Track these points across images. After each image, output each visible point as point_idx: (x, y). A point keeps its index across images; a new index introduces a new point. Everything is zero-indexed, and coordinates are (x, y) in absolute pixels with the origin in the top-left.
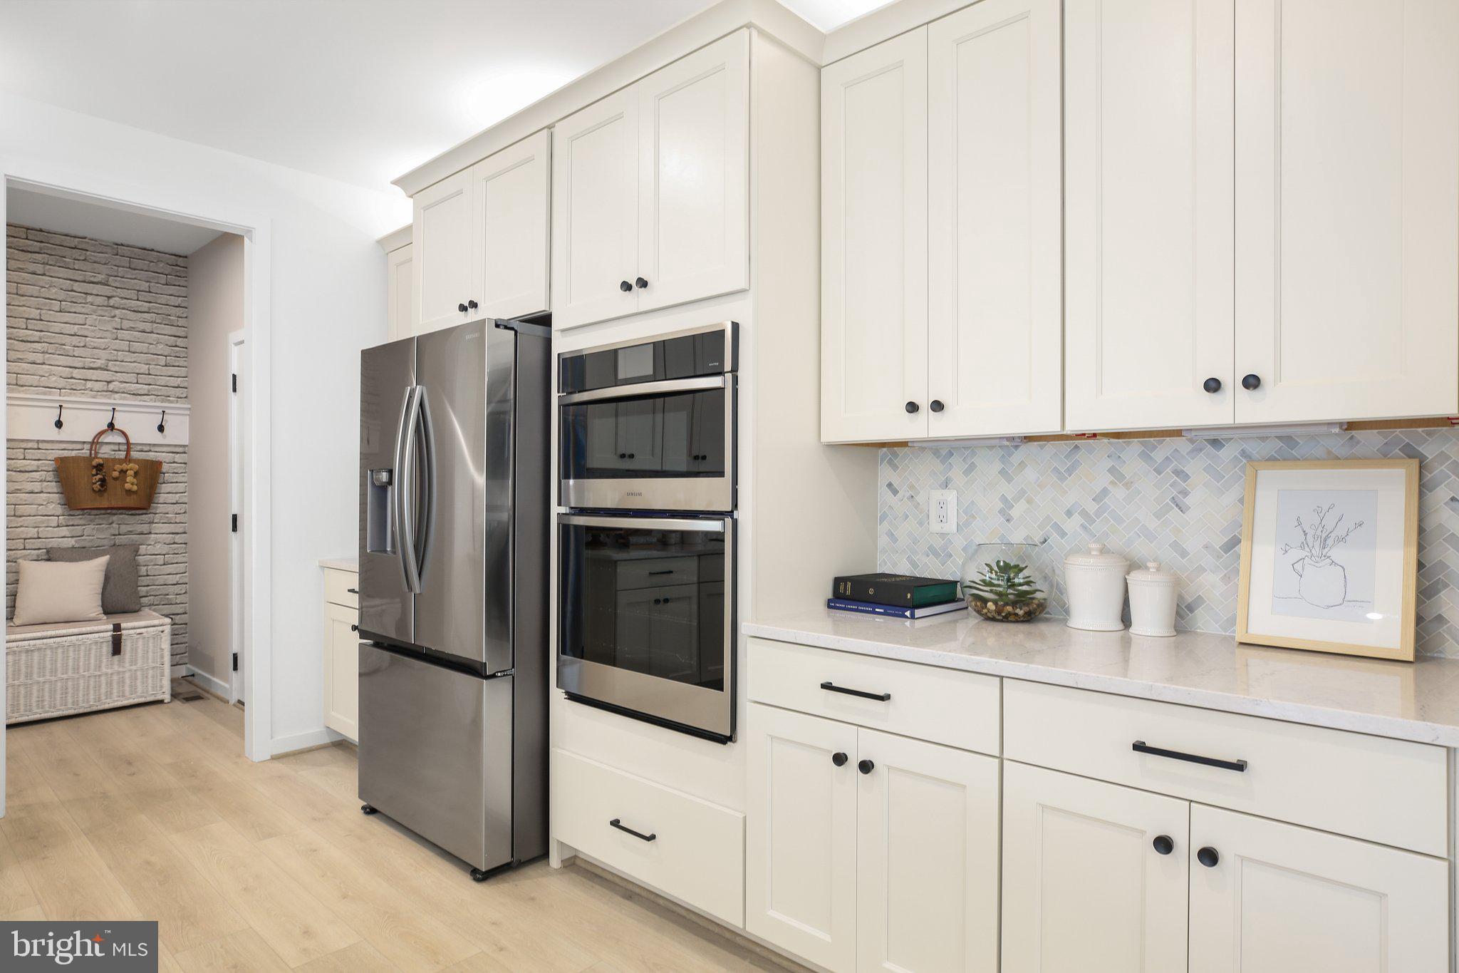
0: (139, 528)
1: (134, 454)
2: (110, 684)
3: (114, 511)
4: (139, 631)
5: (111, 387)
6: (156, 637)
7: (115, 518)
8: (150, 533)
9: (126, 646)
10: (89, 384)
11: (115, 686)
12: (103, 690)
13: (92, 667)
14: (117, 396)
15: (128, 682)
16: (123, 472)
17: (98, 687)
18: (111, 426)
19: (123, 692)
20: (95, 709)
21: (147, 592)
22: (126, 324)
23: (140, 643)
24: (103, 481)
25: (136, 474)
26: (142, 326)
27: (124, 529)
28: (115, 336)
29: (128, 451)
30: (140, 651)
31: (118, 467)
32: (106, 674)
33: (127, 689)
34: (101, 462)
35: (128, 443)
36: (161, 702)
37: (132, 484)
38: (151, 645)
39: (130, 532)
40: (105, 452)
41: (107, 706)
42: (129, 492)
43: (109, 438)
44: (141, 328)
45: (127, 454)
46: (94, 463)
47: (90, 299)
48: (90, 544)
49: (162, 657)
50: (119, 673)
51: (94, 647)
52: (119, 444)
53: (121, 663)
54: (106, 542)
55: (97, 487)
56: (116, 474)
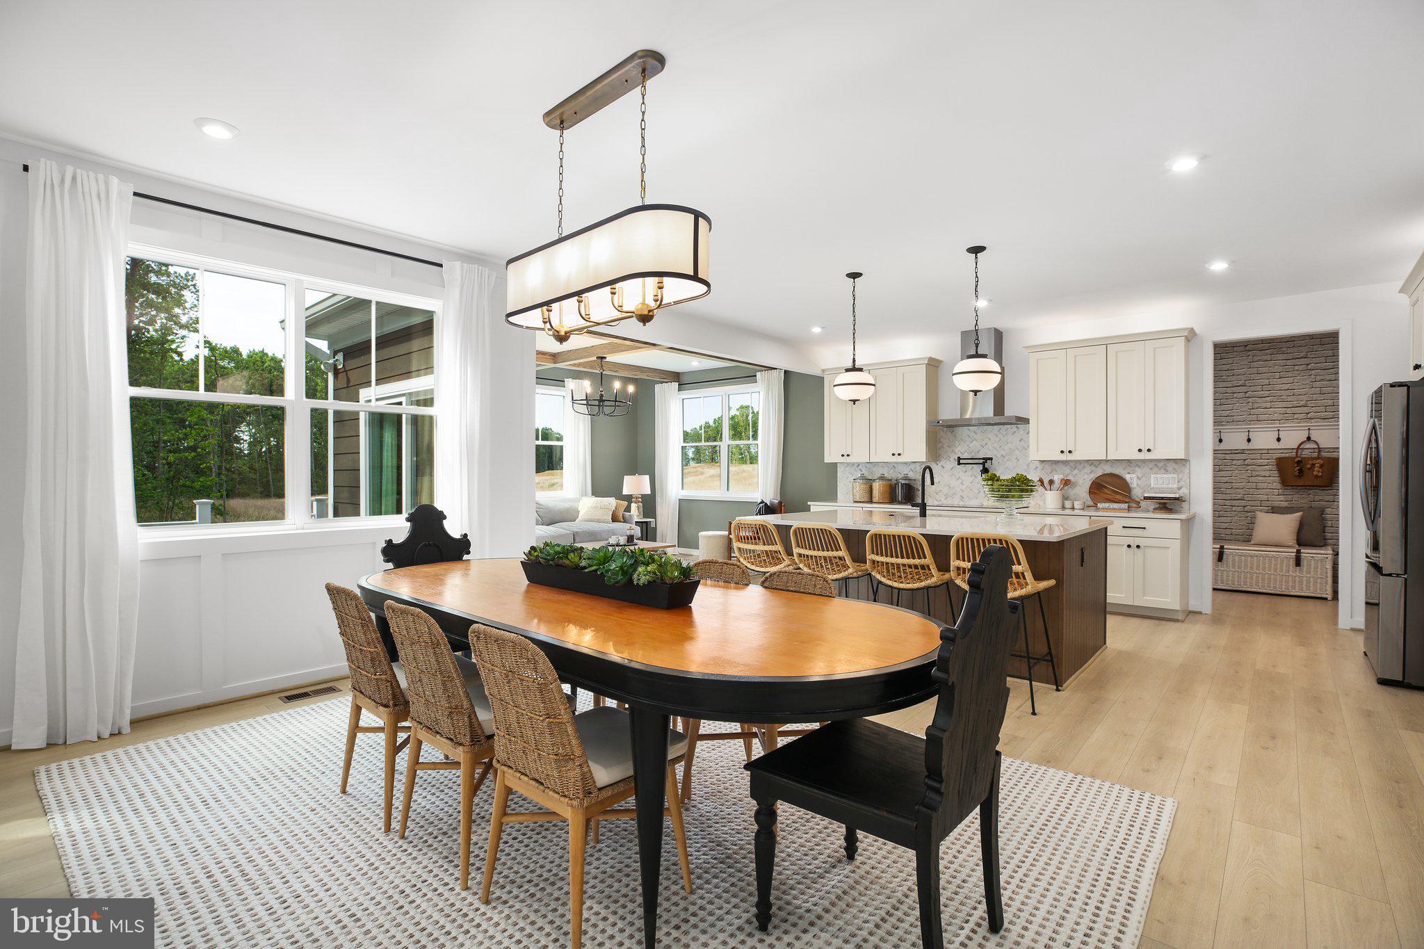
0: (1327, 498)
1: (1324, 454)
2: (1294, 582)
3: (1311, 488)
4: (1311, 555)
5: (1309, 416)
6: (1322, 560)
7: (1311, 491)
8: (1334, 501)
9: (1304, 563)
10: (1296, 416)
11: (1297, 583)
12: (1290, 584)
13: (1284, 571)
14: (1313, 421)
15: (1305, 583)
16: (1313, 465)
17: (1287, 582)
18: (1309, 439)
19: (1302, 588)
20: (1285, 593)
21: (1332, 536)
22: (1319, 378)
23: (1313, 562)
24: (1301, 471)
25: (1321, 466)
26: (1328, 377)
27: (1317, 498)
28: (1311, 386)
29: (1319, 452)
30: (1312, 566)
31: (1310, 462)
32: (1292, 576)
33: (1304, 587)
34: (1300, 459)
35: (1319, 448)
36: (1326, 599)
37: (1318, 472)
38: (1319, 564)
39: (1320, 500)
40: (1306, 454)
41: (1292, 594)
42: (1317, 476)
43: (1308, 445)
44: (1328, 378)
45: (1319, 454)
46: (1296, 460)
47: (1296, 368)
48: (1296, 506)
49: (1327, 573)
50: (1299, 577)
51: (1285, 560)
52: (1314, 448)
53: (1301, 571)
54: (1305, 505)
55: (1297, 473)
56: (1309, 466)
